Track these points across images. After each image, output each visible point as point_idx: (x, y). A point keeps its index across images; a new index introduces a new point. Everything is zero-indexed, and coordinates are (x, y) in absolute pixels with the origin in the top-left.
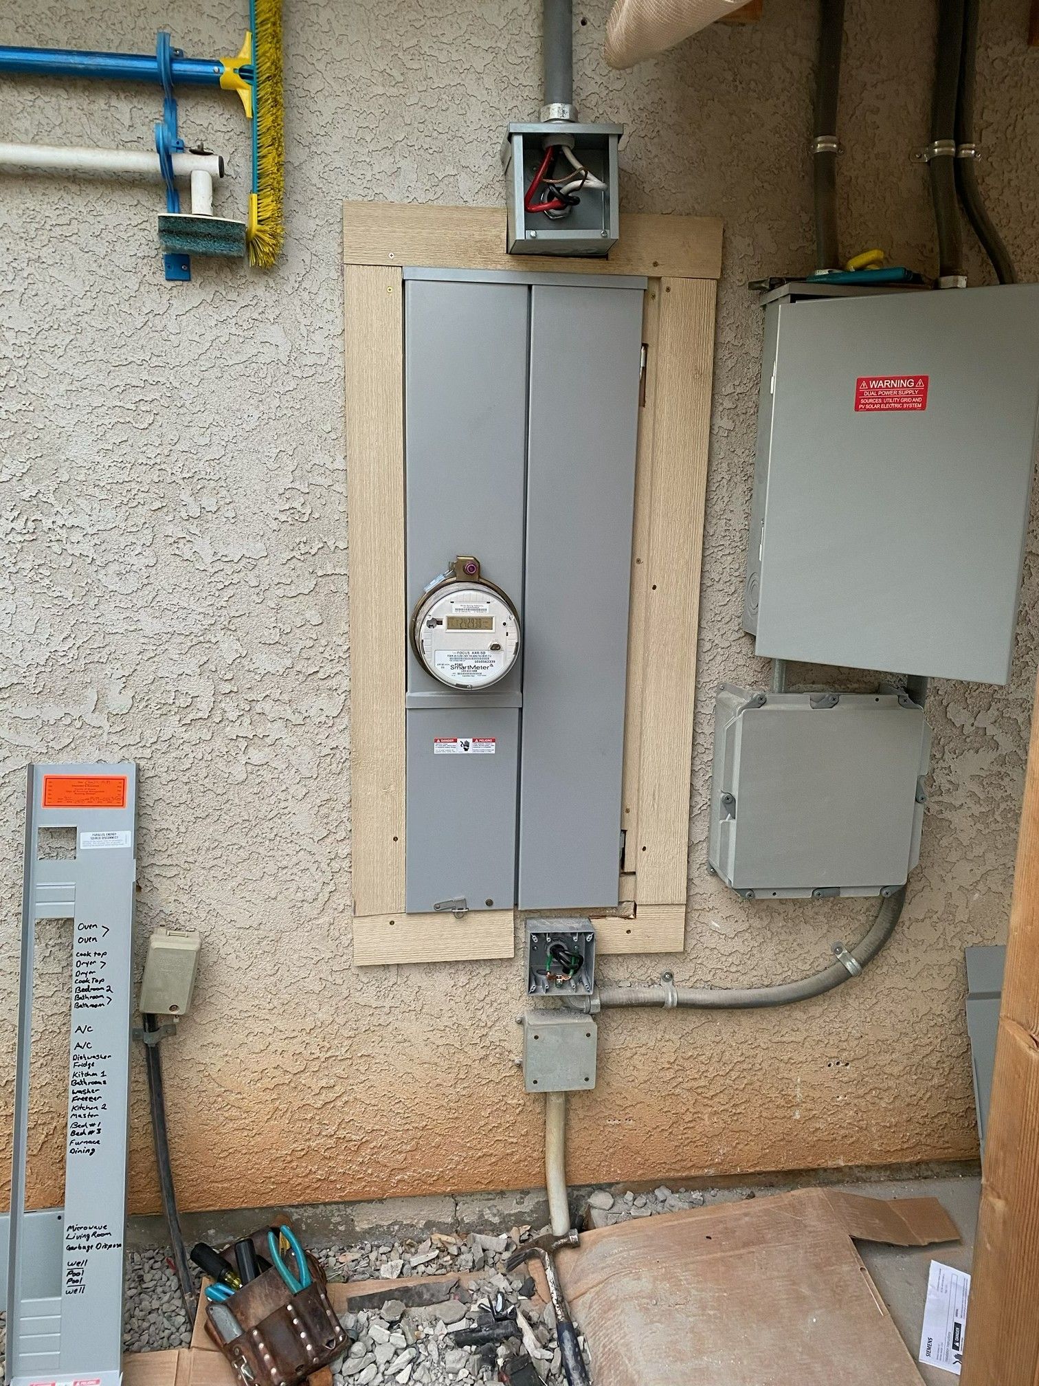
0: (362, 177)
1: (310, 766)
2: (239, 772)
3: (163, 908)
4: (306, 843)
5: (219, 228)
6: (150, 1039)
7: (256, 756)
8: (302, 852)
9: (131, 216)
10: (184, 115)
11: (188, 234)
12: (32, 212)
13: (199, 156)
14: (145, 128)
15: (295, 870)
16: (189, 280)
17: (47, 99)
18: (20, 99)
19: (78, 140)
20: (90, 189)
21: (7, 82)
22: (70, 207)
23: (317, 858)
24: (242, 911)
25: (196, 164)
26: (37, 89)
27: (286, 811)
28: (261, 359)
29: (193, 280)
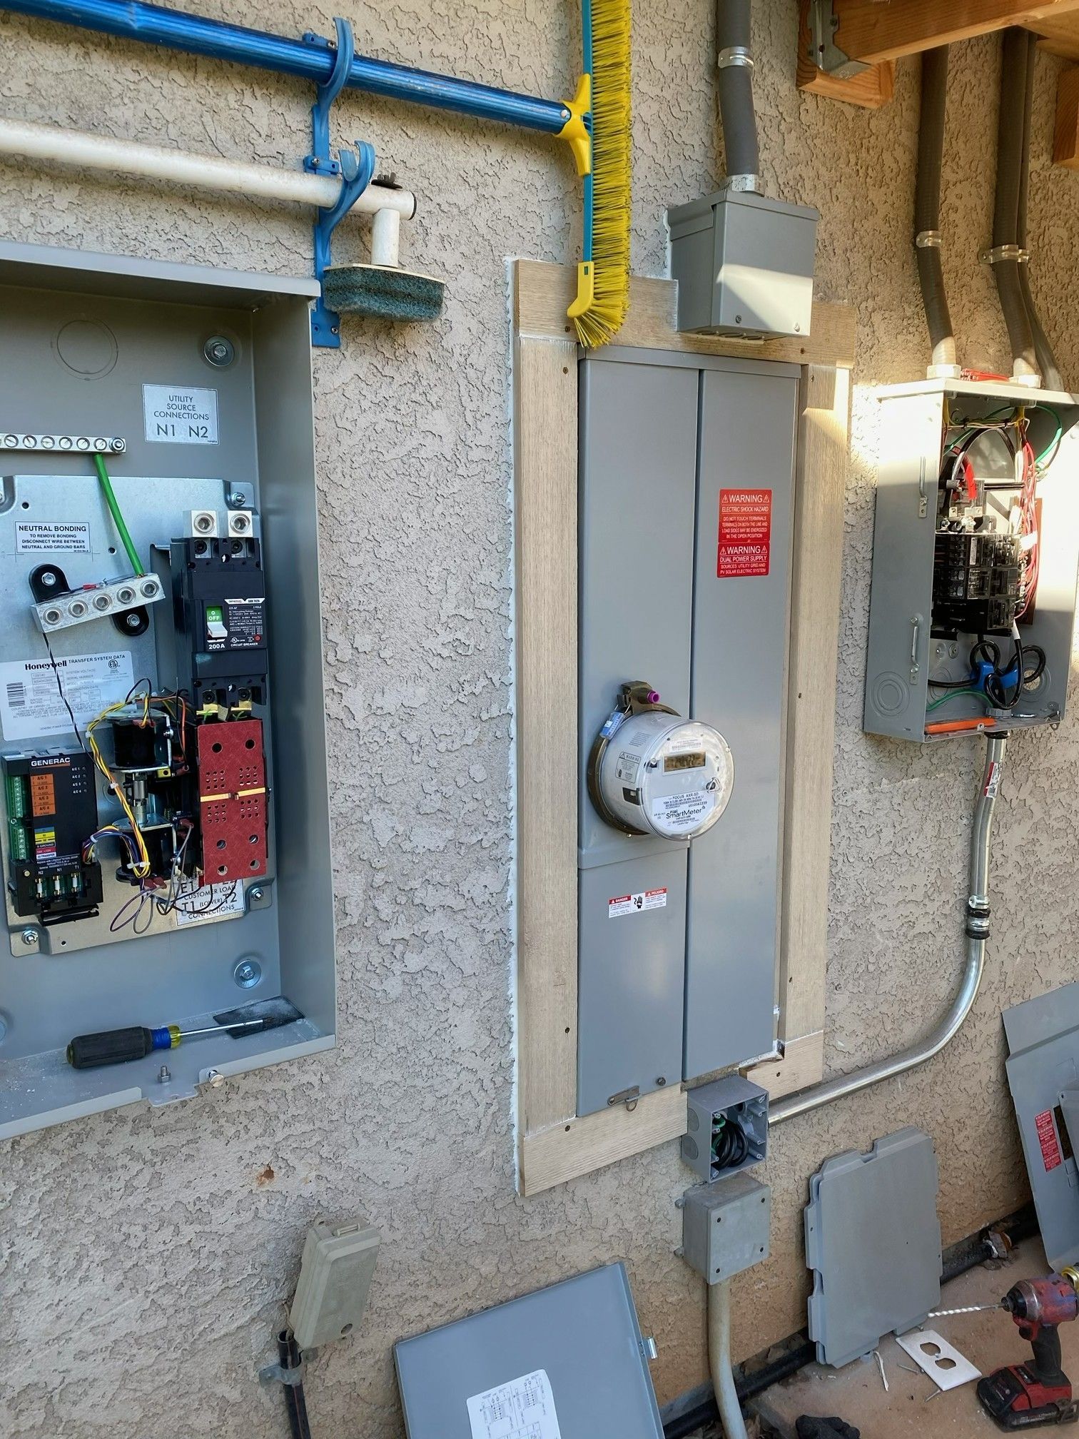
0: (531, 230)
1: (472, 961)
2: (394, 986)
3: (301, 1192)
4: (467, 1060)
5: (420, 288)
6: (292, 1377)
7: (414, 962)
8: (464, 1072)
9: (267, 257)
10: (335, 130)
11: (387, 293)
12: (133, 242)
13: (384, 189)
14: (286, 140)
15: (455, 1098)
16: (337, 347)
17: (157, 83)
18: (119, 77)
19: (198, 145)
20: (213, 216)
21: (98, 49)
22: (186, 239)
23: (480, 1075)
24: (396, 1166)
25: (387, 200)
26: (144, 66)
27: (446, 1025)
28: (423, 453)
29: (342, 348)
